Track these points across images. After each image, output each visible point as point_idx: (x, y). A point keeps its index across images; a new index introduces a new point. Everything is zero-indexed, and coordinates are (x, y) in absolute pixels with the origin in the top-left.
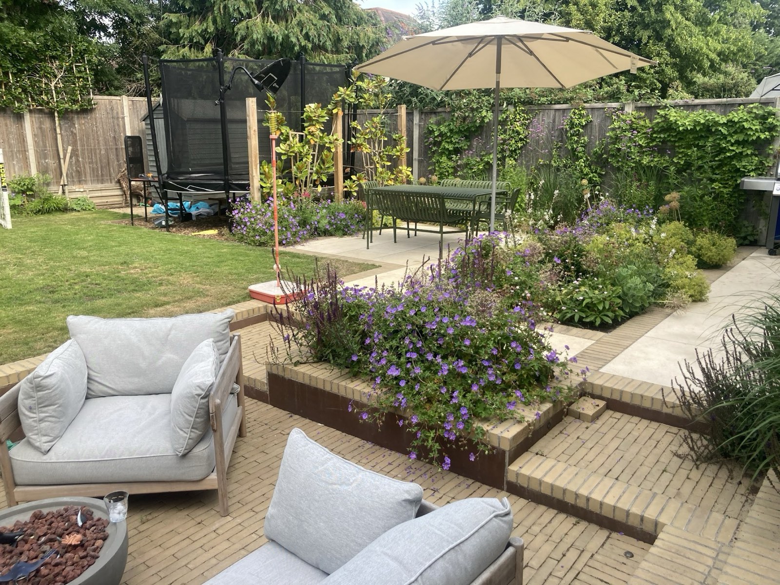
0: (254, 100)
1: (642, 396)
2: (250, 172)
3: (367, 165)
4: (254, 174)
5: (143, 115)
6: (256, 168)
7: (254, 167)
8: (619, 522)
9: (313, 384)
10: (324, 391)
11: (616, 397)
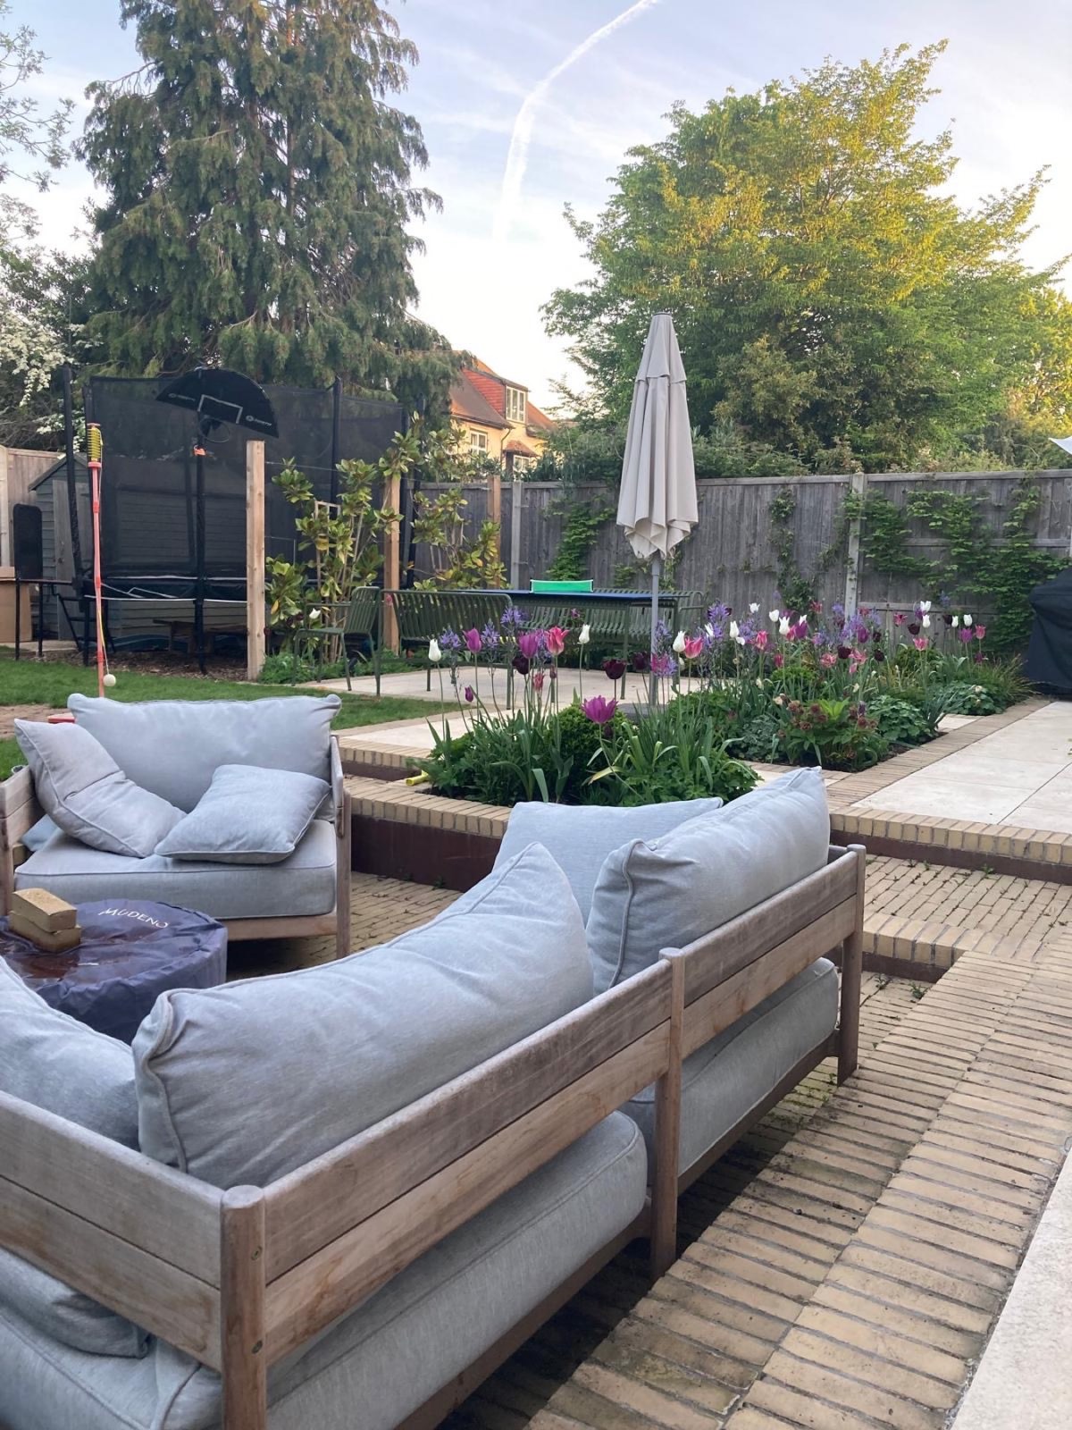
0: (262, 444)
1: (917, 827)
2: (248, 563)
3: (438, 567)
4: (256, 566)
5: (32, 481)
6: (259, 556)
7: (256, 554)
8: (901, 961)
9: (424, 822)
10: (442, 831)
11: (879, 833)
